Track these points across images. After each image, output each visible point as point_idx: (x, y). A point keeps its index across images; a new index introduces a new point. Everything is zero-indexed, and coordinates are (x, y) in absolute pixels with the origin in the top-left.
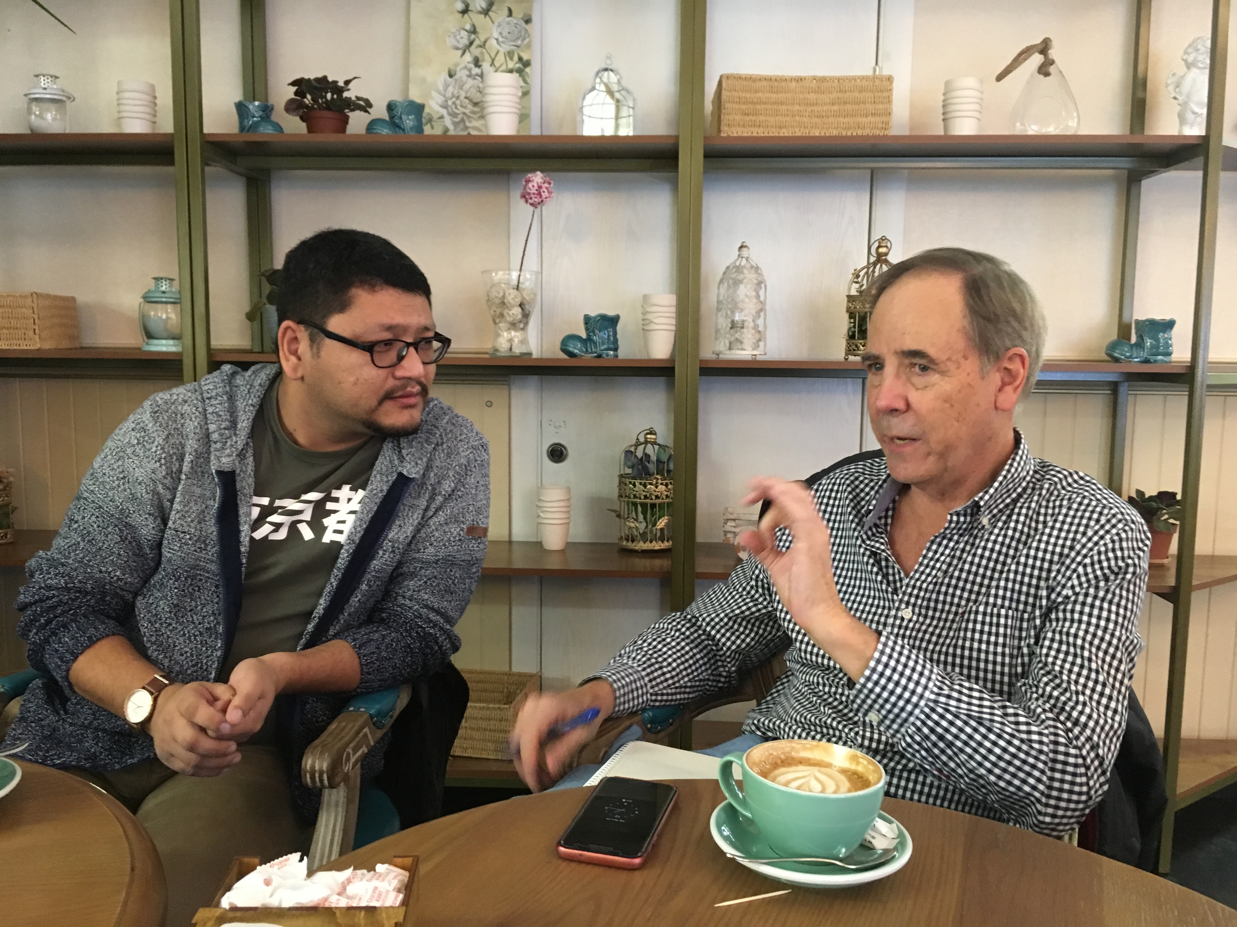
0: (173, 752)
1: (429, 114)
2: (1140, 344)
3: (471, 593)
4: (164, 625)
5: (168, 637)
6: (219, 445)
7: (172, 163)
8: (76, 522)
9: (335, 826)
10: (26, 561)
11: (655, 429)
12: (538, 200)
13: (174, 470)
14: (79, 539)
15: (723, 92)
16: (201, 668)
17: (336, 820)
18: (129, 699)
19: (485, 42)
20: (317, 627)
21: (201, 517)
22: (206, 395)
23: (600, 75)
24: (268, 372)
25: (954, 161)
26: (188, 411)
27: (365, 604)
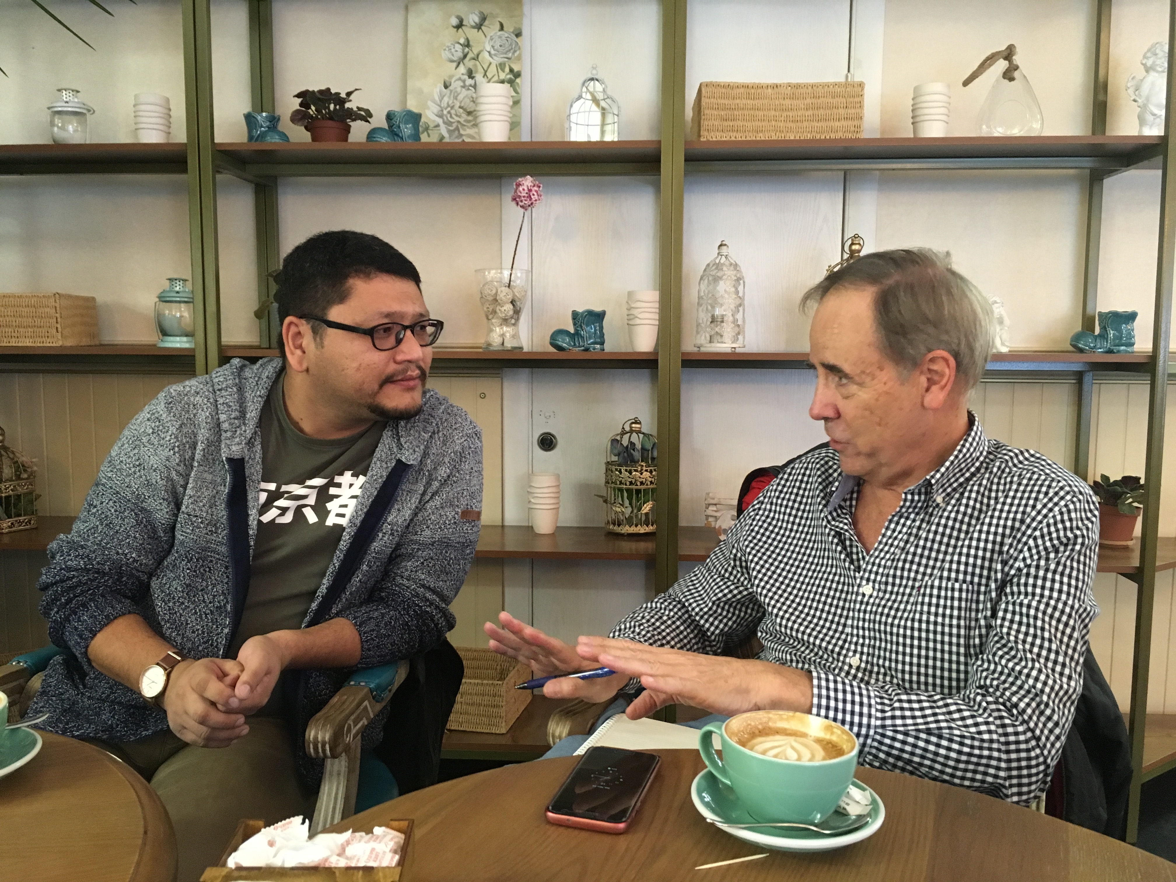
0: (185, 725)
1: (426, 123)
2: (1103, 335)
3: (465, 574)
4: (177, 604)
5: (181, 615)
6: (229, 434)
7: (185, 170)
8: (95, 507)
9: (337, 794)
10: (48, 544)
11: (640, 419)
12: (528, 202)
13: (187, 457)
14: (98, 523)
15: (703, 99)
16: (212, 645)
17: (337, 789)
18: (144, 675)
19: (478, 55)
20: (320, 605)
21: (213, 501)
22: (217, 387)
23: (586, 84)
24: (274, 366)
25: (924, 162)
26: (200, 401)
27: (366, 583)
